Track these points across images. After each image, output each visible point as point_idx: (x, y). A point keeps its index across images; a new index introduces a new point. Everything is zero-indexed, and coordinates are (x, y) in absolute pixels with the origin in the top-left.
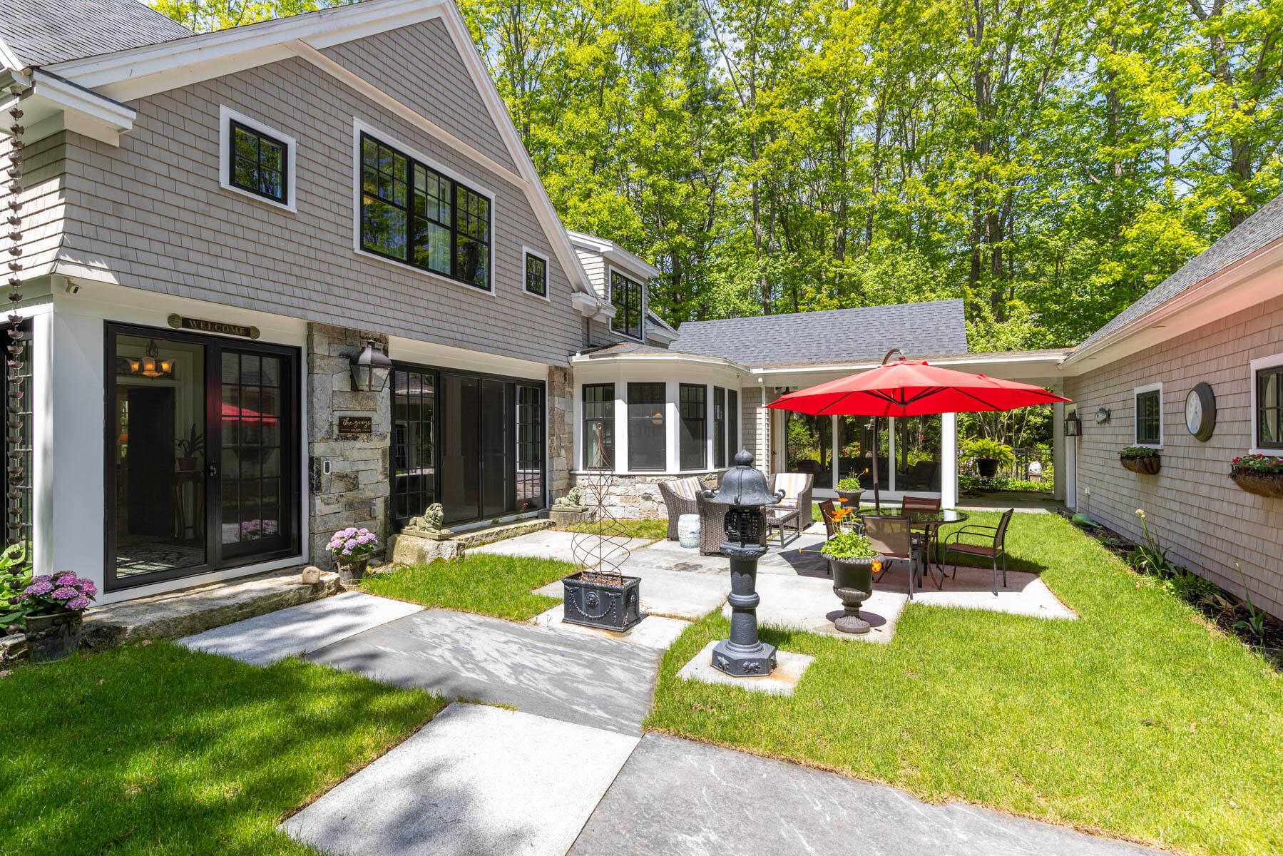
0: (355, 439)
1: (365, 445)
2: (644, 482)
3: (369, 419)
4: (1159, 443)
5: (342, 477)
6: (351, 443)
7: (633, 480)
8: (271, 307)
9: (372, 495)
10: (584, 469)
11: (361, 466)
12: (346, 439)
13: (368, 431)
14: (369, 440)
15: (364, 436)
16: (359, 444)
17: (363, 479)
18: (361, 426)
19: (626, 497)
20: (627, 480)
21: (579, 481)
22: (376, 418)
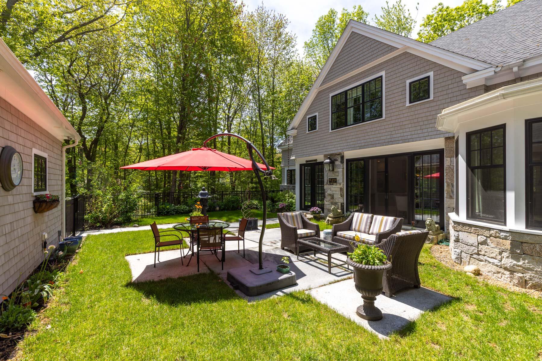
0: (333, 184)
1: (336, 186)
3: (336, 179)
5: (330, 195)
6: (332, 186)
8: (317, 154)
9: (337, 201)
11: (334, 192)
12: (331, 184)
13: (336, 182)
14: (336, 185)
15: (335, 184)
16: (334, 186)
17: (335, 196)
18: (334, 181)
22: (338, 178)
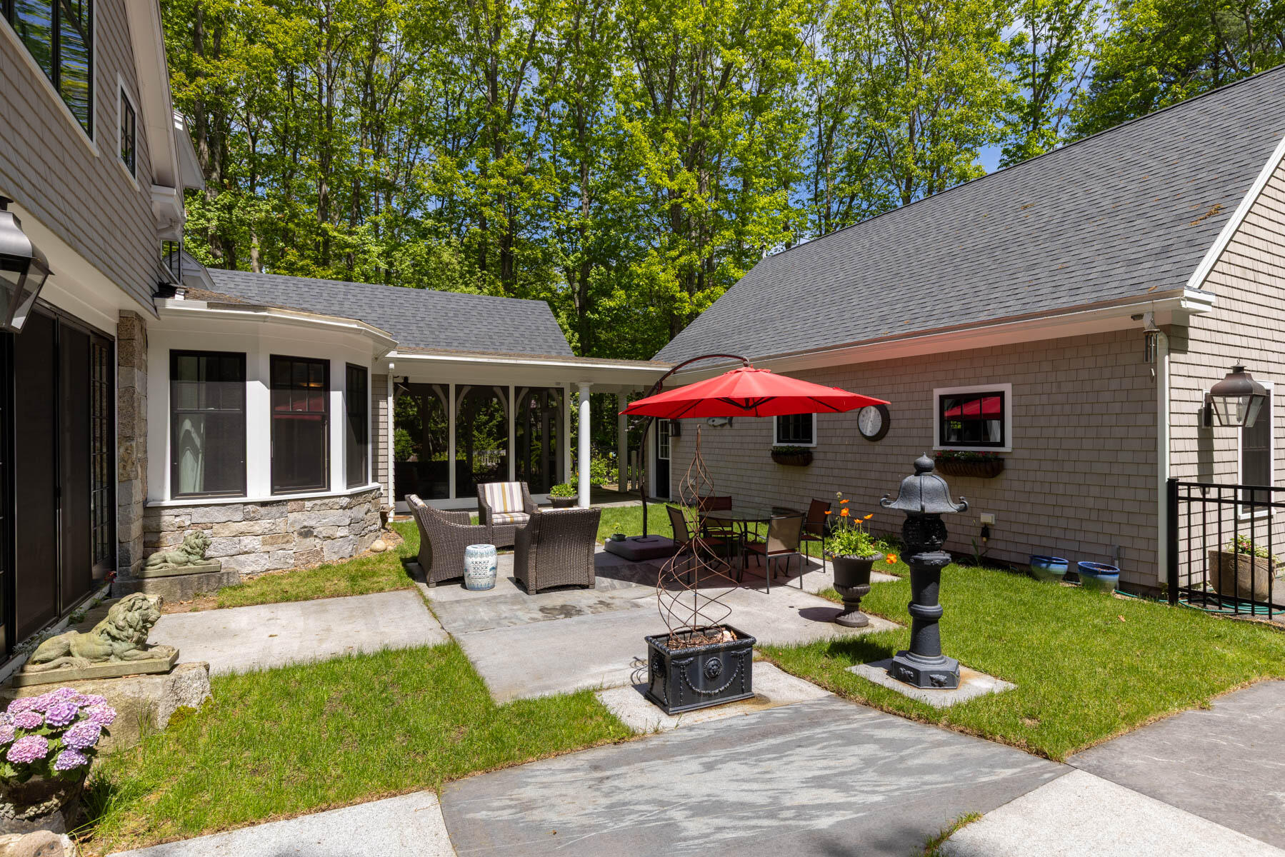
2: (301, 510)
4: (811, 442)
7: (282, 508)
10: (173, 497)
19: (272, 538)
20: (274, 509)
21: (167, 519)
